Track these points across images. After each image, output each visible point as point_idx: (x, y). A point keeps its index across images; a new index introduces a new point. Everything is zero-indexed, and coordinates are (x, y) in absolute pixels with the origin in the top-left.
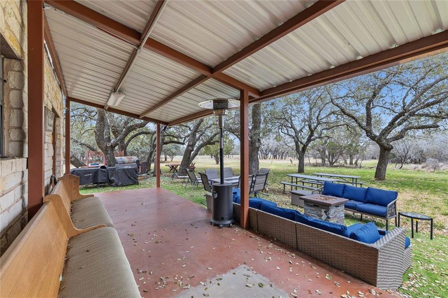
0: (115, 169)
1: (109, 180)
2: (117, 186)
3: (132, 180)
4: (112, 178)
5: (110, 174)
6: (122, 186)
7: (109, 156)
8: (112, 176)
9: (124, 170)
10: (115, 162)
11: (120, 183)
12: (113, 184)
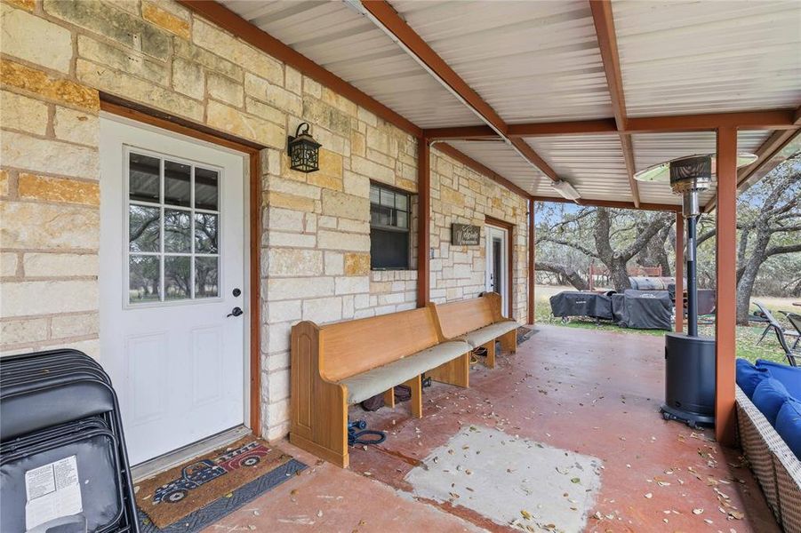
0: (623, 297)
1: (614, 315)
2: (626, 326)
3: (655, 319)
4: (619, 313)
5: (614, 305)
6: (635, 328)
7: (616, 274)
8: (617, 310)
9: (638, 300)
10: (629, 285)
11: (631, 323)
12: (620, 323)
